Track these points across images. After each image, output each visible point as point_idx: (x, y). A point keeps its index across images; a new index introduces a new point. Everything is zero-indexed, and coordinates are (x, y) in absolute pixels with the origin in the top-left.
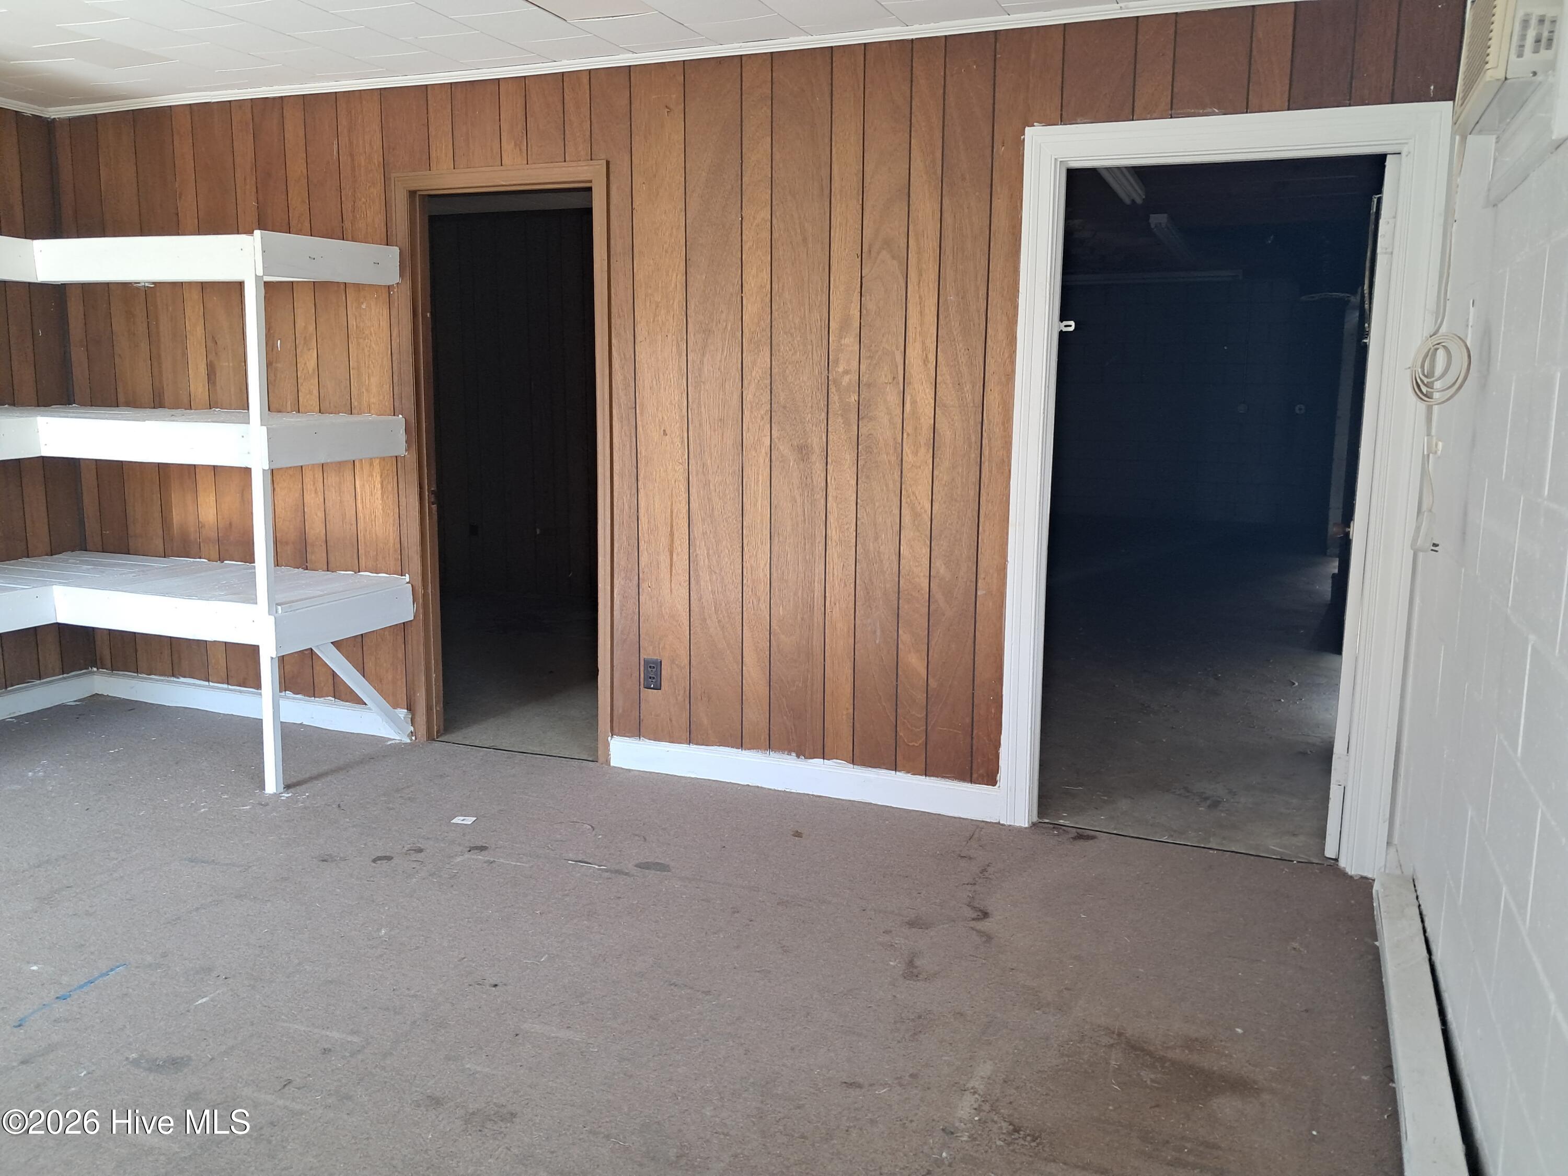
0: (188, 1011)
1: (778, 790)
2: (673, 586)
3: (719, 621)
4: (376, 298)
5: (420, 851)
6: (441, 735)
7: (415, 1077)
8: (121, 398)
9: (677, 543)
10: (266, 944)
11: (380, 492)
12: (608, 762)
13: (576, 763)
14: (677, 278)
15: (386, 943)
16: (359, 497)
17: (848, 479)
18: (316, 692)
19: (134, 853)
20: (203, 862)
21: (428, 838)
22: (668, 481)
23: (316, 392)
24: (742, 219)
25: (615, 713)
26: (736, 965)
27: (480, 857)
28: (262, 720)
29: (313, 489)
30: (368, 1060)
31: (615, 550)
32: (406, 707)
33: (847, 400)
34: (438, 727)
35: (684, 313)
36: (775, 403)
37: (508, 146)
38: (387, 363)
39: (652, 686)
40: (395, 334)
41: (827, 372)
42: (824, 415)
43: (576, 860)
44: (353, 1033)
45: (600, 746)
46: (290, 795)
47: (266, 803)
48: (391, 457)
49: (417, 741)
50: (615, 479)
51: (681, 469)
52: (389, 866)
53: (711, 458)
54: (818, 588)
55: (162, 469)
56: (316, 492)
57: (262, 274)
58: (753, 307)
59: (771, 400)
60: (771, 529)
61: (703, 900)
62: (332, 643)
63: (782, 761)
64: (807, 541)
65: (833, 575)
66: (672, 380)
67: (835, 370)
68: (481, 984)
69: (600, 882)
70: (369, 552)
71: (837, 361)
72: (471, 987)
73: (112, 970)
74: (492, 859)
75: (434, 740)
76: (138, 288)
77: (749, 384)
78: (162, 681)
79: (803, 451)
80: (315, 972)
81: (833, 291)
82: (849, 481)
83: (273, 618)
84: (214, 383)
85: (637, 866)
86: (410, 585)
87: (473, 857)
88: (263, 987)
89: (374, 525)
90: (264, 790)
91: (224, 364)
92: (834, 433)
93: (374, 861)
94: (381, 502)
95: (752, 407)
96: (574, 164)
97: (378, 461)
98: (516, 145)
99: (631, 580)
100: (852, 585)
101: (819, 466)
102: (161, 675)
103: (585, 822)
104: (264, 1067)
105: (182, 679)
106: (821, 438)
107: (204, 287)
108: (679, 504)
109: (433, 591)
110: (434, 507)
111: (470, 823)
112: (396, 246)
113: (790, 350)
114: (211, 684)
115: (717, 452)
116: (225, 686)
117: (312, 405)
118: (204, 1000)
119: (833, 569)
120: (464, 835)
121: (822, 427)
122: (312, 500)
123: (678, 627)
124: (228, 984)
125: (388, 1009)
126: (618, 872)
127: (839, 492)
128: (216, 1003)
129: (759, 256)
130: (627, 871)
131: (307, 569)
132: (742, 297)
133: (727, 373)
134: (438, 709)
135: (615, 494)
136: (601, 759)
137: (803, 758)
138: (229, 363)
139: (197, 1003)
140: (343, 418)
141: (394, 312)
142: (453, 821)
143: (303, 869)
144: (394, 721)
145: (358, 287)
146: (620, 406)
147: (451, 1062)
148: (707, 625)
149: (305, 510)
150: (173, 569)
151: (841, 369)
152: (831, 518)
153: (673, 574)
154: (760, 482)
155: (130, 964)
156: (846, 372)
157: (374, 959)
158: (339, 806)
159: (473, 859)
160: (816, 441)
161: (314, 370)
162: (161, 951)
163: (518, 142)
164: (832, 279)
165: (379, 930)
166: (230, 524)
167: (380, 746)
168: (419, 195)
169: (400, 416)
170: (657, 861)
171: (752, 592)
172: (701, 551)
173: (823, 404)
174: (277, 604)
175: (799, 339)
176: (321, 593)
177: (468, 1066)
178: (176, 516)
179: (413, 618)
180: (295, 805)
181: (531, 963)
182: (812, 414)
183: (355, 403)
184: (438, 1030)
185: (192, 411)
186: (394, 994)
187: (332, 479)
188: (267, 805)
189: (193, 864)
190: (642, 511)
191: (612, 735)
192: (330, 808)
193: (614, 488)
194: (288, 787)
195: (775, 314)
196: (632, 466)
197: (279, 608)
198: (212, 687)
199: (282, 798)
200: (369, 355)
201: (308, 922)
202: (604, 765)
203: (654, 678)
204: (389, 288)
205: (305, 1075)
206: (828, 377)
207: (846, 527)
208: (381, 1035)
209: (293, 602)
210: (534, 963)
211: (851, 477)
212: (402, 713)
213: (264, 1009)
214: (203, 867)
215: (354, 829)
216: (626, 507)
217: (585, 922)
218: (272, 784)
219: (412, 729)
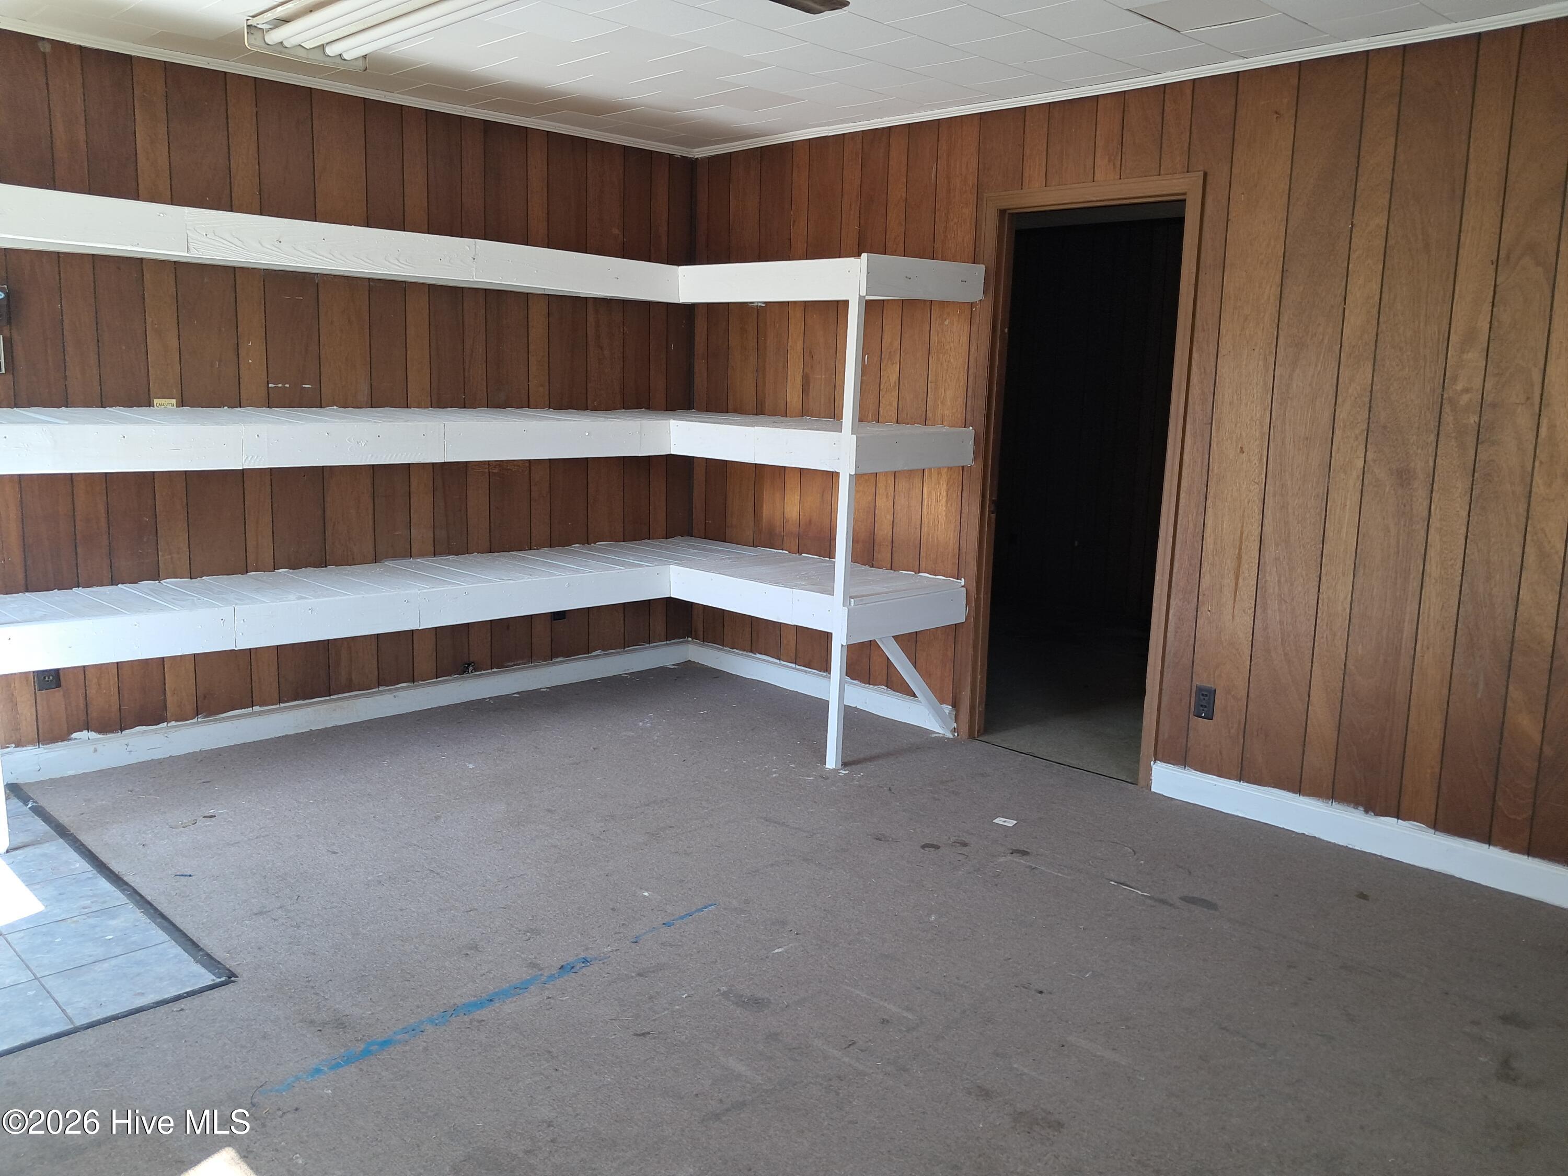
0: (767, 957)
1: (1339, 845)
2: (1236, 612)
3: (1286, 654)
4: (959, 315)
5: (965, 845)
6: (981, 735)
7: (966, 1065)
8: (730, 406)
9: (1245, 566)
10: (829, 909)
11: (944, 500)
12: (1149, 787)
13: (1114, 782)
14: (1270, 291)
15: (936, 929)
16: (925, 503)
17: (1458, 509)
18: (871, 680)
19: (721, 806)
20: (776, 822)
21: (972, 834)
22: (1241, 500)
23: (895, 404)
24: (1352, 226)
25: (1160, 738)
26: (1294, 1023)
27: (1022, 861)
28: (828, 702)
29: (885, 494)
30: (922, 1039)
31: (1175, 570)
32: (951, 703)
33: (1465, 421)
34: (979, 727)
35: (1275, 326)
36: (1373, 422)
37: (1102, 162)
38: (963, 377)
39: (1203, 715)
40: (973, 350)
41: (1441, 389)
42: (1433, 437)
43: (1118, 881)
44: (908, 1009)
45: (1141, 769)
46: (847, 772)
47: (826, 776)
48: (959, 467)
49: (959, 737)
50: (1182, 495)
51: (1256, 490)
52: (937, 854)
53: (1292, 480)
54: (1408, 629)
55: (759, 469)
56: (887, 497)
57: (865, 294)
58: (1356, 319)
59: (1369, 418)
60: (1355, 560)
61: (1255, 947)
62: (893, 637)
63: (1347, 814)
64: (1398, 575)
65: (1429, 616)
66: (1255, 395)
67: (1452, 388)
68: (1026, 988)
69: (1144, 908)
70: (929, 555)
71: (1455, 379)
72: (1017, 988)
73: (706, 907)
74: (1034, 866)
75: (974, 738)
76: (752, 308)
77: (1344, 401)
78: (742, 655)
79: (1403, 477)
80: (873, 945)
81: (1457, 302)
82: (1458, 511)
83: (846, 608)
84: (808, 394)
85: (1181, 898)
86: (965, 589)
87: (1015, 860)
88: (828, 949)
89: (936, 529)
90: (825, 764)
91: (818, 377)
92: (1444, 458)
93: (923, 847)
94: (945, 509)
95: (1345, 426)
96: (1169, 177)
97: (945, 470)
98: (1109, 161)
99: (1188, 602)
100: (1453, 629)
101: (1421, 494)
102: (741, 650)
103: (1126, 845)
104: (831, 1023)
105: (758, 656)
106: (1427, 462)
107: (807, 306)
108: (1250, 526)
109: (985, 597)
110: (993, 516)
111: (1011, 825)
112: (982, 264)
113: (1397, 365)
114: (782, 662)
115: (1300, 473)
116: (793, 665)
117: (891, 416)
118: (780, 950)
119: (1430, 608)
120: (1006, 836)
121: (1430, 451)
122: (883, 503)
123: (1238, 656)
124: (799, 940)
125: (939, 993)
126: (1163, 902)
127: (1444, 523)
128: (789, 955)
129: (1368, 264)
130: (1172, 903)
131: (873, 567)
132: (1344, 308)
133: (1319, 390)
134: (981, 709)
135: (1180, 512)
136: (1142, 782)
137: (1373, 814)
138: (821, 375)
139: (774, 952)
140: (918, 429)
141: (974, 328)
142: (996, 821)
143: (859, 844)
144: (939, 714)
145: (943, 304)
146: (1195, 421)
147: (999, 1059)
148: (1271, 656)
149: (876, 512)
150: (761, 558)
151: (1459, 387)
152: (1432, 553)
153: (1237, 599)
154: (1348, 507)
155: (719, 905)
156: (1466, 391)
157: (926, 942)
158: (890, 789)
159: (1016, 862)
160: (1420, 465)
161: (895, 383)
162: (743, 898)
163: (1112, 158)
164: (1457, 288)
165: (929, 915)
166: (810, 521)
167: (925, 737)
168: (1009, 214)
169: (971, 428)
170: (1203, 897)
171: (1327, 626)
172: (1271, 577)
173: (1433, 424)
174: (851, 597)
175: (1409, 353)
176: (887, 590)
177: (1015, 1066)
178: (766, 512)
179: (964, 621)
180: (851, 782)
181: (1075, 977)
182: (1418, 436)
183: (929, 414)
184: (986, 1024)
185: (788, 418)
186: (945, 981)
187: (902, 485)
188: (827, 778)
189: (768, 823)
190: (1208, 530)
191: (1155, 760)
192: (882, 790)
193: (1180, 505)
194: (845, 764)
195: (1383, 326)
196: (1201, 484)
197: (852, 600)
198: (783, 665)
199: (840, 774)
200: (947, 370)
201: (865, 895)
202: (1144, 789)
203: (1206, 707)
204: (972, 304)
205: (867, 1040)
206: (1442, 395)
207: (1450, 563)
208: (933, 1017)
209: (863, 596)
210: (1078, 978)
211: (1461, 507)
212: (947, 708)
213: (830, 969)
214: (776, 827)
215: (904, 813)
216: (1191, 525)
217: (1129, 946)
218: (832, 761)
219: (955, 725)
